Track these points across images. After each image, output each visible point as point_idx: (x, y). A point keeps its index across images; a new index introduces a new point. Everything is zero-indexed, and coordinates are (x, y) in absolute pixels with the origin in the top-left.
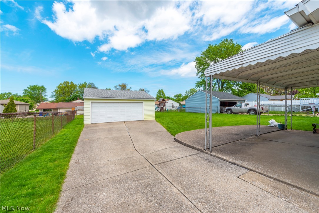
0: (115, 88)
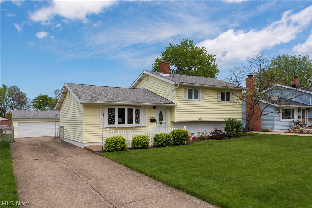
0: (54, 94)
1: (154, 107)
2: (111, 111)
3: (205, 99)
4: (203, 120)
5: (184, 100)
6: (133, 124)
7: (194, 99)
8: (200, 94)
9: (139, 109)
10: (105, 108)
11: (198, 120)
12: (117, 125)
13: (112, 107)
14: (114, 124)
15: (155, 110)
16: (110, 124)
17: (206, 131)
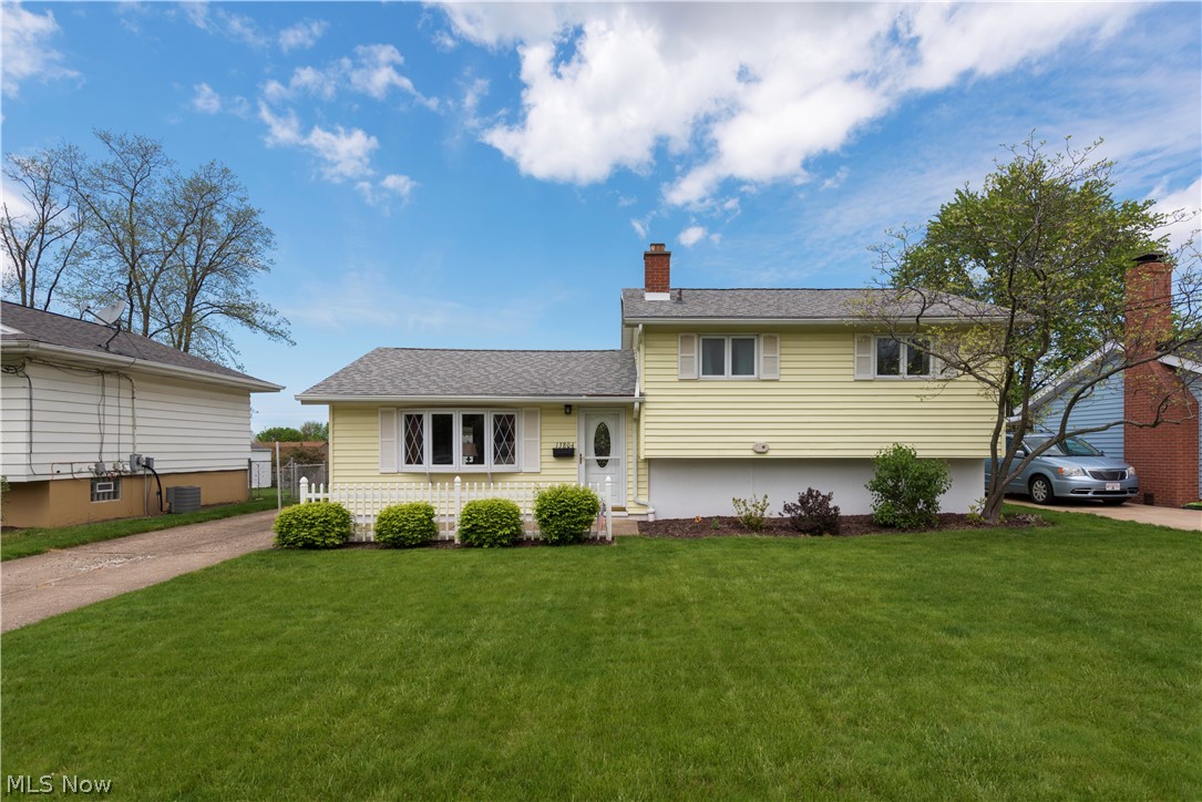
1: (568, 409)
2: (413, 423)
3: (783, 372)
4: (772, 454)
5: (681, 380)
6: (483, 463)
7: (733, 373)
8: (761, 354)
9: (511, 418)
10: (395, 415)
11: (750, 454)
12: (428, 465)
13: (415, 412)
14: (420, 462)
15: (572, 419)
16: (409, 462)
17: (766, 497)
